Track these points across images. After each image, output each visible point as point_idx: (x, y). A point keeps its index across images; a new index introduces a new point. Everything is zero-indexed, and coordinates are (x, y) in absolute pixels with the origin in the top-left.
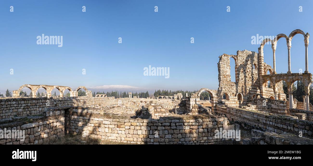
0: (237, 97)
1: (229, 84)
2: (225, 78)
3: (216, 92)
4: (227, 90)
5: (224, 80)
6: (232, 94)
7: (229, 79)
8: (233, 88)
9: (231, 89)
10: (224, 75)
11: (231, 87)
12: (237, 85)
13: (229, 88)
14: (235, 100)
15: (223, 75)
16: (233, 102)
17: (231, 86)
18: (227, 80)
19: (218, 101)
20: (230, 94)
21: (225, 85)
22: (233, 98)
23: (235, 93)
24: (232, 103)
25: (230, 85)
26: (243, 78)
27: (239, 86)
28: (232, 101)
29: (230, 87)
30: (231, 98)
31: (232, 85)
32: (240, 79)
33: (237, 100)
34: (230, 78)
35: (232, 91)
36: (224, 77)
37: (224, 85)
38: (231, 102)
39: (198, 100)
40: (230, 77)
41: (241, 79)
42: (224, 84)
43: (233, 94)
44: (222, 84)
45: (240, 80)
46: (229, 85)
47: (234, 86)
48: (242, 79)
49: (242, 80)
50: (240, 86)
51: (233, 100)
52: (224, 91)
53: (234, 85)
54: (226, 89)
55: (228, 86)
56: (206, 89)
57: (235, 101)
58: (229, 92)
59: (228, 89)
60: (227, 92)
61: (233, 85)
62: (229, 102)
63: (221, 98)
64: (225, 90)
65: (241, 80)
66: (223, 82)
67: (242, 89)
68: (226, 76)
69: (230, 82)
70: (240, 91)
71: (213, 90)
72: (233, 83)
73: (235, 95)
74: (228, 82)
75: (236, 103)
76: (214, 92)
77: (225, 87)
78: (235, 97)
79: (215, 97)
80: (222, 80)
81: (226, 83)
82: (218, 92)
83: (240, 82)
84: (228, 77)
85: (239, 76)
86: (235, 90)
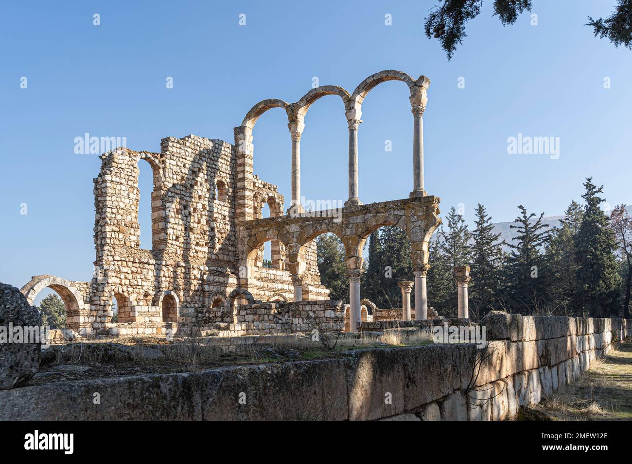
0: (159, 309)
1: (132, 259)
2: (121, 236)
3: (88, 290)
4: (127, 282)
5: (117, 242)
6: (142, 297)
7: (133, 238)
8: (145, 272)
9: (138, 276)
10: (118, 225)
11: (139, 270)
13: (132, 272)
14: (154, 319)
15: (116, 222)
16: (148, 330)
17: (141, 265)
18: (128, 244)
20: (135, 296)
21: (120, 263)
22: (146, 314)
23: (151, 292)
24: (144, 333)
25: (137, 261)
26: (179, 233)
27: (166, 265)
28: (144, 324)
29: (135, 270)
30: (141, 314)
31: (143, 263)
32: (170, 237)
33: (159, 319)
34: (137, 233)
35: (144, 283)
36: (117, 229)
37: (116, 263)
38: (140, 331)
40: (139, 233)
41: (174, 238)
42: (117, 258)
43: (146, 295)
44: (111, 258)
45: (170, 241)
46: (134, 262)
47: (148, 264)
48: (177, 238)
49: (177, 243)
50: (167, 263)
51: (147, 319)
52: (115, 284)
53: (150, 262)
54: (122, 276)
55: (130, 264)
56: (54, 280)
57: (152, 324)
58: (131, 289)
59: (130, 276)
60: (125, 288)
61: (146, 261)
63: (105, 316)
64: (118, 281)
65: (174, 243)
66: (112, 250)
67: (176, 276)
68: (125, 228)
69: (136, 248)
70: (169, 284)
71: (77, 282)
72: (146, 254)
73: (151, 303)
74: (131, 248)
75: (156, 332)
76: (80, 290)
77: (118, 269)
78: (153, 309)
79: (84, 309)
80: (108, 244)
81: (122, 253)
82: (95, 291)
83: (169, 251)
84: (132, 229)
85: (166, 228)
86: (151, 282)
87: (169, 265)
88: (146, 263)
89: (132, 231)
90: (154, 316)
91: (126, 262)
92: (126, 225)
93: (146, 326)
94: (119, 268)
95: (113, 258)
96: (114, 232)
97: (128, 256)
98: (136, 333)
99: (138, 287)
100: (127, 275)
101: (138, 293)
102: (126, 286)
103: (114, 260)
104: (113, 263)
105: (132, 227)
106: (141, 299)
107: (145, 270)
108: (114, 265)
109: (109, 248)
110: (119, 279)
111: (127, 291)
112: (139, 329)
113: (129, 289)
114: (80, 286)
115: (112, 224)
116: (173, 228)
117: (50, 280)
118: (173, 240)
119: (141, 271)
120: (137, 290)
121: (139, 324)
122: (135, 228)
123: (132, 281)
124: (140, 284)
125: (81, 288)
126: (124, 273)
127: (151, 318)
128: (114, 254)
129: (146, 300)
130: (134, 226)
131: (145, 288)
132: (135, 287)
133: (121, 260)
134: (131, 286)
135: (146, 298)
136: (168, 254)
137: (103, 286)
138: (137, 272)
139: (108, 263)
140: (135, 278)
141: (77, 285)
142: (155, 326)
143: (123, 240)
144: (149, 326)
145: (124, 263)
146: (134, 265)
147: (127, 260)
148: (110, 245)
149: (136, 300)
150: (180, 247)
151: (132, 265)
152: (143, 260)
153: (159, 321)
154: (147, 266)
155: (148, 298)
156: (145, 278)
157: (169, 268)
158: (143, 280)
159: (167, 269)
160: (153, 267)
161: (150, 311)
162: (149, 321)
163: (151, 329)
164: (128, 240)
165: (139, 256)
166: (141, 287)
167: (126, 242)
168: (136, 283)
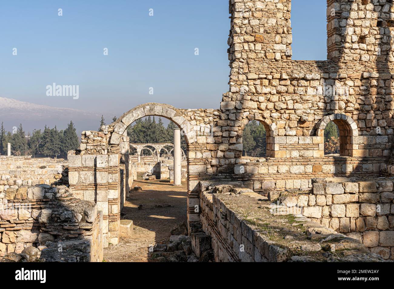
0: (320, 139)
1: (278, 76)
2: (259, 46)
3: (207, 120)
4: (271, 106)
5: (252, 55)
6: (294, 124)
7: (277, 47)
8: (301, 90)
9: (288, 97)
10: (253, 33)
11: (291, 89)
12: (327, 76)
13: (279, 92)
14: (308, 154)
15: (249, 29)
16: (297, 169)
17: (295, 82)
18: (270, 56)
19: (214, 162)
20: (282, 123)
21: (258, 82)
22: (294, 147)
23: (311, 118)
24: (289, 172)
25: (285, 76)
26: (366, 31)
27: (340, 79)
28: (291, 160)
29: (283, 89)
30: (284, 147)
31: (297, 79)
32: (348, 39)
33: (318, 153)
34: (285, 40)
35: (297, 106)
36: (252, 39)
37: (251, 82)
38: (283, 169)
39: (103, 165)
40: (290, 39)
41: (355, 39)
42: (251, 76)
43: (301, 121)
44: (242, 77)
45: (347, 45)
46: (281, 79)
47: (307, 80)
48: (362, 39)
49: (363, 46)
50: (342, 75)
51: (295, 154)
52: (250, 109)
53: (309, 77)
54: (262, 99)
55: (275, 82)
56: (151, 110)
57: (305, 160)
58: (276, 115)
59: (275, 98)
60: (267, 114)
61: (302, 75)
62: (273, 170)
63: (229, 150)
64: (255, 105)
65: (355, 46)
66: (246, 66)
67: (366, 93)
68: (266, 35)
69: (284, 60)
70: (346, 104)
71: (190, 110)
72: (302, 66)
73: (310, 131)
74: (276, 60)
75: (311, 171)
76: (195, 119)
77: (254, 91)
78: (308, 140)
79: (196, 142)
80: (238, 59)
81: (260, 68)
82: (217, 120)
83: (346, 58)
84: (278, 36)
85: (341, 27)
86: (312, 104)
87: (345, 78)
88: (303, 79)
89: (278, 38)
90: (308, 149)
91: (270, 80)
92: (266, 31)
93: (294, 163)
94: (256, 89)
95: (247, 77)
96: (248, 42)
97: (272, 72)
98: (276, 172)
99: (287, 111)
100: (269, 96)
101: (289, 119)
102: (269, 111)
103: (247, 79)
104: (246, 83)
105: (278, 33)
106: (292, 126)
107: (299, 88)
108: (248, 85)
109: (241, 64)
110: (256, 103)
111: (271, 116)
112: (280, 167)
113: (273, 115)
114: (196, 114)
115: (243, 32)
116: (354, 25)
117: (146, 110)
118: (353, 42)
119: (294, 90)
120: (286, 116)
121: (280, 160)
122: (283, 33)
123: (276, 104)
124: (290, 107)
125: (196, 117)
126: (266, 94)
127: (302, 152)
128: (247, 71)
129: (303, 128)
130: (281, 31)
131: (299, 112)
132: (282, 111)
133: (261, 79)
134: (277, 110)
135: (302, 126)
136: (346, 63)
137: (228, 113)
138: (287, 92)
139: (239, 83)
140: (283, 99)
141: (190, 114)
142: (309, 163)
143: (263, 52)
144: (298, 163)
145: (266, 82)
146: (283, 82)
147: (270, 77)
148: (242, 60)
149: (285, 128)
150: (368, 51)
151: (278, 83)
152: (296, 76)
153: (318, 156)
154: (303, 83)
155: (305, 125)
156: (301, 98)
157: (347, 82)
158: (297, 102)
159: (342, 83)
160: (316, 83)
161: (301, 142)
162: (300, 156)
163: (302, 167)
164: (271, 51)
165: (289, 70)
166: (293, 111)
167: (267, 54)
168: (284, 106)
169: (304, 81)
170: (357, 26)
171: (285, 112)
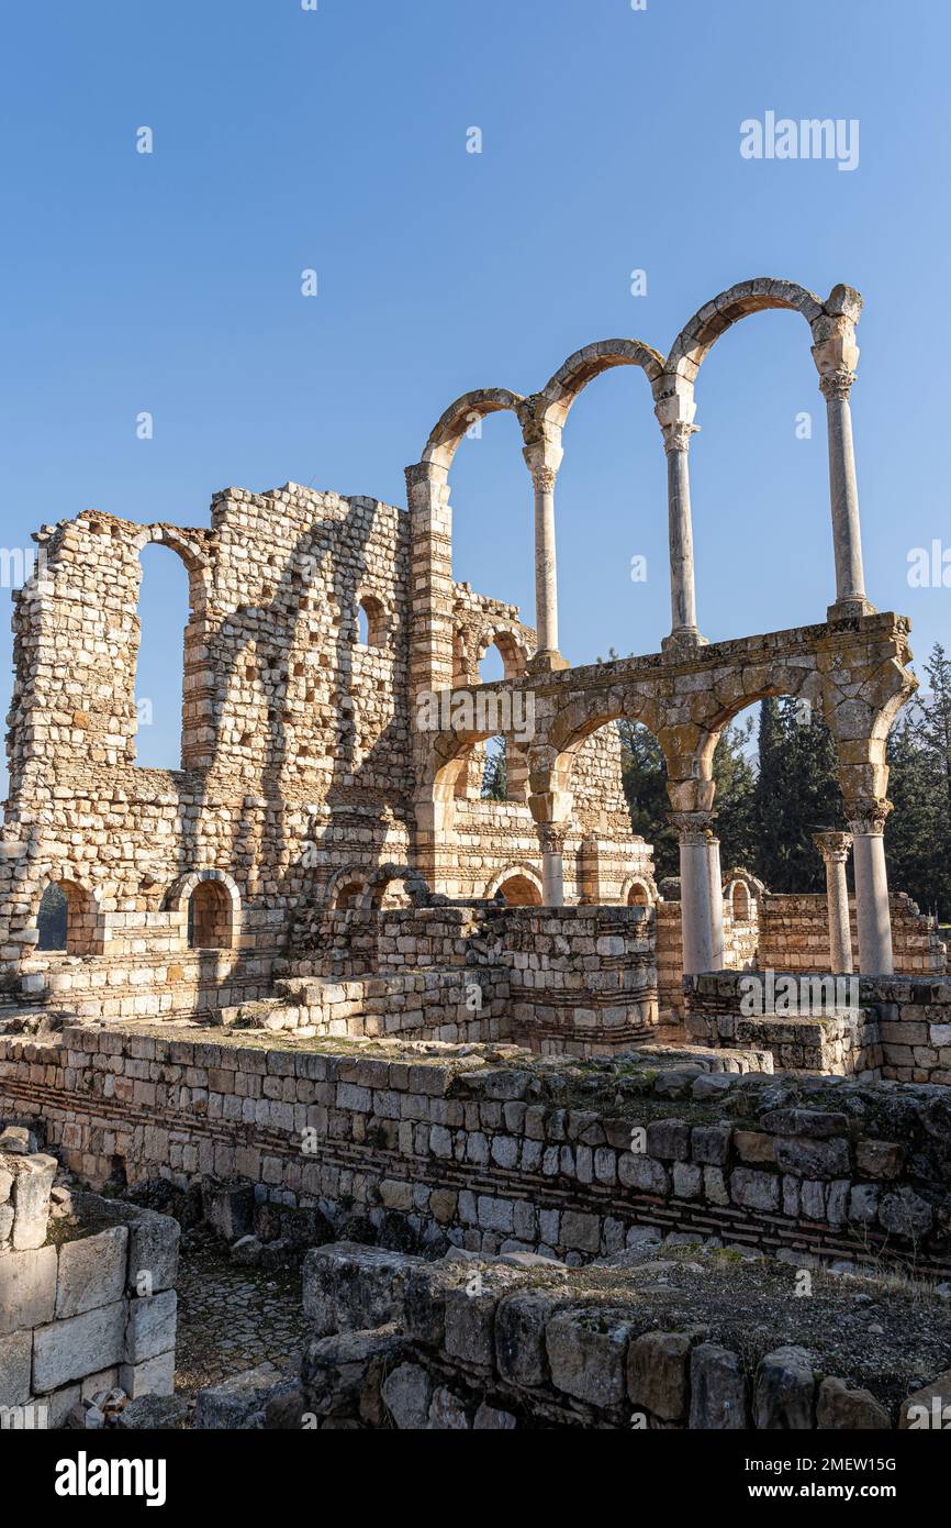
0: (180, 917)
1: (109, 795)
2: (79, 736)
4: (92, 852)
5: (65, 752)
6: (132, 888)
7: (112, 740)
8: (146, 824)
9: (125, 837)
10: (70, 708)
11: (130, 821)
12: (190, 799)
13: (108, 827)
14: (162, 945)
15: (64, 700)
16: (141, 976)
17: (137, 809)
18: (98, 755)
20: (111, 886)
21: (71, 804)
22: (140, 933)
23: (161, 876)
24: (128, 982)
25: (122, 797)
26: (252, 726)
27: (211, 807)
28: (132, 960)
29: (117, 820)
30: (120, 933)
31: (141, 803)
32: (227, 737)
33: (179, 943)
34: (126, 729)
35: (140, 853)
36: (67, 720)
37: (60, 805)
38: (117, 977)
40: (132, 728)
41: (237, 737)
42: (62, 793)
43: (146, 883)
44: (43, 793)
45: (224, 747)
46: (113, 802)
47: (158, 805)
48: (246, 739)
49: (247, 751)
50: (216, 801)
51: (140, 946)
52: (54, 858)
53: (164, 799)
54: (78, 838)
55: (103, 807)
57: (155, 958)
58: (100, 870)
59: (101, 838)
60: (84, 868)
61: (151, 797)
62: (99, 980)
63: (13, 943)
64: (63, 850)
65: (236, 750)
66: (50, 771)
67: (241, 834)
68: (93, 716)
69: (123, 766)
70: (217, 851)
72: (151, 779)
73: (160, 902)
74: (108, 765)
75: (164, 978)
77: (64, 821)
78: (162, 918)
80: (39, 757)
81: (78, 778)
83: (222, 770)
84: (114, 719)
85: (216, 714)
86: (165, 850)
87: (219, 806)
88: (152, 803)
89: (114, 724)
90: (161, 937)
91: (92, 801)
92: (93, 709)
93: (137, 965)
94: (69, 818)
95: (52, 793)
96: (58, 726)
97: (98, 787)
98: (104, 983)
99: (123, 864)
100: (91, 834)
101: (122, 880)
102: (87, 863)
103: (53, 798)
104: (49, 805)
105: (113, 714)
106: (129, 892)
107: (145, 820)
108: (53, 810)
109: (42, 767)
110: (65, 846)
111: (91, 873)
112: (112, 972)
113: (95, 870)
115: (52, 705)
116: (235, 715)
118: (233, 743)
119: (136, 823)
120: (120, 872)
121: (113, 960)
122: (124, 715)
123: (104, 849)
124: (129, 855)
126: (84, 829)
127: (153, 941)
128: (54, 782)
129: (147, 896)
130: (119, 711)
131: (143, 866)
132: (113, 864)
133: (78, 798)
134: (103, 861)
135: (147, 892)
136: (219, 779)
137: (14, 866)
138: (122, 827)
139: (35, 805)
140: (117, 840)
142: (162, 963)
143: (85, 746)
144: (144, 965)
145: (86, 805)
146: (116, 808)
147: (95, 796)
148: (44, 759)
149: (115, 896)
150: (253, 760)
151: (108, 808)
152: (143, 797)
153: (178, 950)
154: (152, 810)
155: (151, 891)
156: (148, 840)
157: (221, 813)
158: (139, 846)
159: (213, 814)
160: (172, 812)
161: (150, 923)
162: (147, 951)
163: (151, 971)
164: (100, 746)
165: (129, 786)
166: (131, 864)
167: (93, 752)
168: (117, 854)
169: (154, 807)
170: (239, 716)
171: (118, 865)
